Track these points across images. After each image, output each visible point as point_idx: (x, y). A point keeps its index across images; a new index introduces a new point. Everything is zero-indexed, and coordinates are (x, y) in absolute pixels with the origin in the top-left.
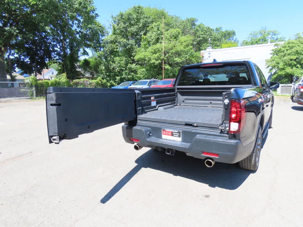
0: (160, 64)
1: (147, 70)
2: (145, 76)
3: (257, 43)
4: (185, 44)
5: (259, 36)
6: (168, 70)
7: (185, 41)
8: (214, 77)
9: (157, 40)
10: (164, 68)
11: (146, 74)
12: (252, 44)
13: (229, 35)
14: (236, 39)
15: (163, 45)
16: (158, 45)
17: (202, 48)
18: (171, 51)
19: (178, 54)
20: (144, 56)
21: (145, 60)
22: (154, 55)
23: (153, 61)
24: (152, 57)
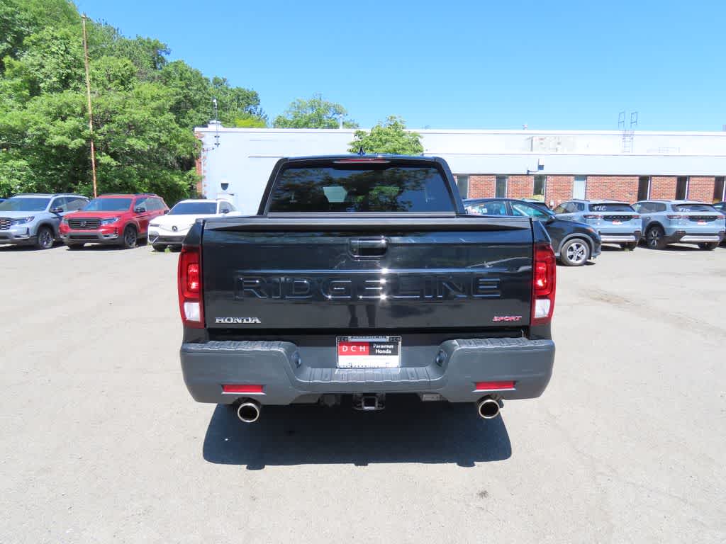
0: (83, 151)
1: (32, 166)
2: (27, 181)
3: (306, 125)
4: (154, 104)
5: (310, 113)
6: (106, 167)
7: (153, 98)
9: (65, 82)
10: (97, 161)
11: (32, 178)
12: (297, 126)
13: (247, 100)
14: (261, 111)
15: (87, 97)
16: (68, 96)
17: (185, 120)
18: (118, 118)
19: (136, 128)
20: (22, 120)
21: (23, 135)
22: (59, 122)
23: (56, 140)
24: (52, 129)
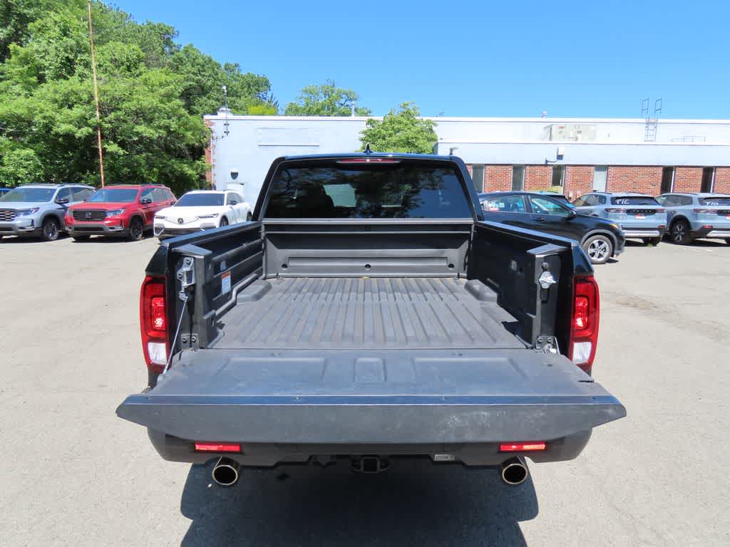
0: (90, 139)
1: (40, 155)
2: (35, 171)
3: (318, 112)
4: (162, 91)
5: (322, 100)
7: (161, 85)
8: (243, 184)
9: (68, 67)
10: (104, 150)
11: (39, 167)
12: (309, 113)
13: (257, 86)
14: (272, 97)
15: (94, 84)
16: (72, 84)
17: (195, 107)
18: (125, 105)
20: (29, 109)
21: (30, 123)
22: (66, 110)
23: (63, 128)
24: (58, 117)
